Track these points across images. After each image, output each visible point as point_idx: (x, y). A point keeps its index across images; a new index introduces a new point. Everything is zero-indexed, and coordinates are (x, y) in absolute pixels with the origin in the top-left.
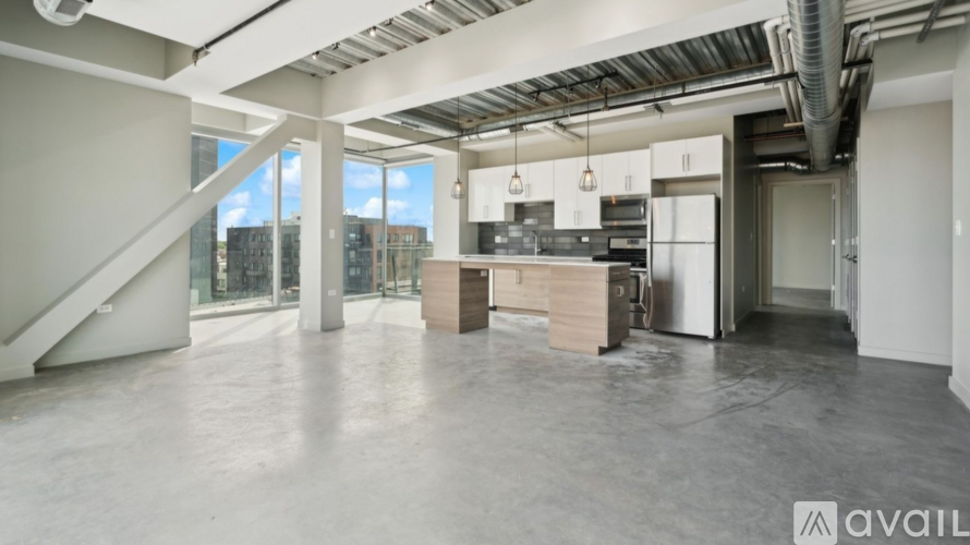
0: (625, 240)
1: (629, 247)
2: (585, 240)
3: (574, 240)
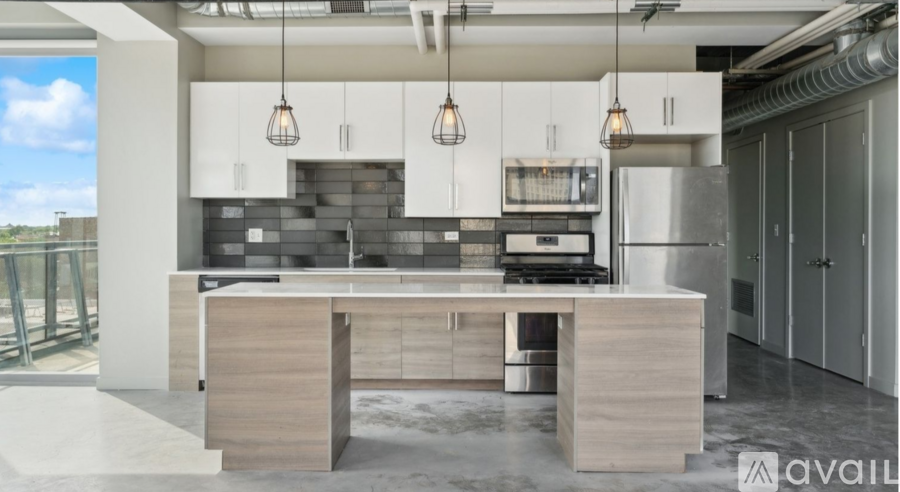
0: (533, 238)
1: (541, 249)
2: (451, 236)
3: (430, 237)
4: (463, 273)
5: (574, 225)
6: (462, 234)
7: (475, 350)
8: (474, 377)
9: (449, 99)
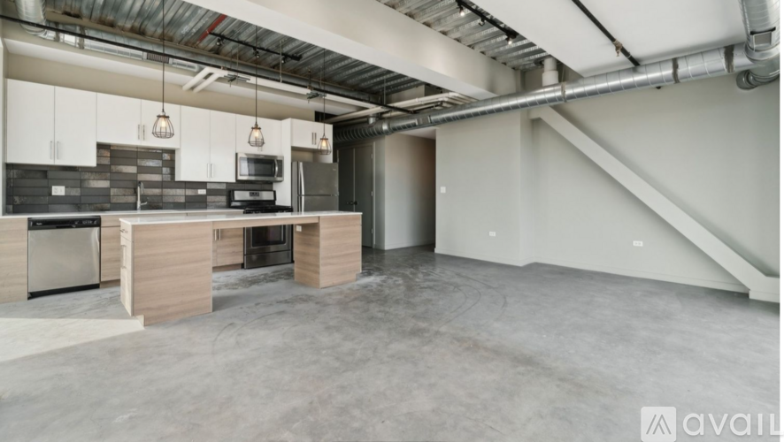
0: (248, 193)
1: (251, 198)
2: (202, 192)
3: (189, 192)
4: (208, 211)
5: (267, 186)
6: (208, 190)
7: (229, 250)
8: (228, 263)
9: (256, 124)
